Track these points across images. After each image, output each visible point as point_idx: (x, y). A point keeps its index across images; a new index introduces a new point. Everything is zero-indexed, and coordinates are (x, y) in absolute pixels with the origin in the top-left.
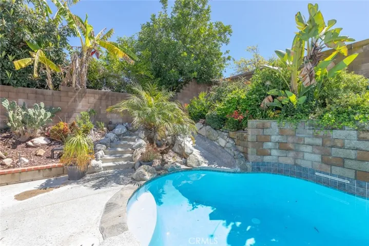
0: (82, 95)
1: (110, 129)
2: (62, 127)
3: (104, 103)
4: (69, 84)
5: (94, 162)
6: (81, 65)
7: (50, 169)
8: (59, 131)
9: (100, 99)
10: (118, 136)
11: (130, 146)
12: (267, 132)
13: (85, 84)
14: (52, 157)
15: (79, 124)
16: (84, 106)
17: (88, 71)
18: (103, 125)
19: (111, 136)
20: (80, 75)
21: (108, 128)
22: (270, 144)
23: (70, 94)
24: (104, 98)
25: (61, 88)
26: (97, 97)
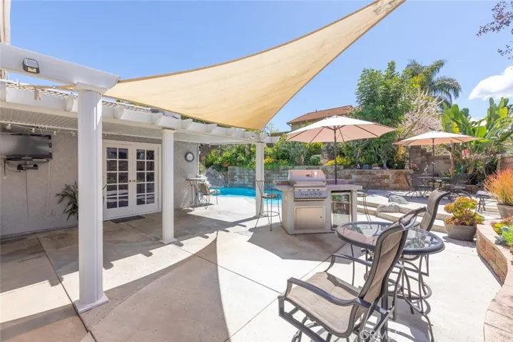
22: (236, 176)
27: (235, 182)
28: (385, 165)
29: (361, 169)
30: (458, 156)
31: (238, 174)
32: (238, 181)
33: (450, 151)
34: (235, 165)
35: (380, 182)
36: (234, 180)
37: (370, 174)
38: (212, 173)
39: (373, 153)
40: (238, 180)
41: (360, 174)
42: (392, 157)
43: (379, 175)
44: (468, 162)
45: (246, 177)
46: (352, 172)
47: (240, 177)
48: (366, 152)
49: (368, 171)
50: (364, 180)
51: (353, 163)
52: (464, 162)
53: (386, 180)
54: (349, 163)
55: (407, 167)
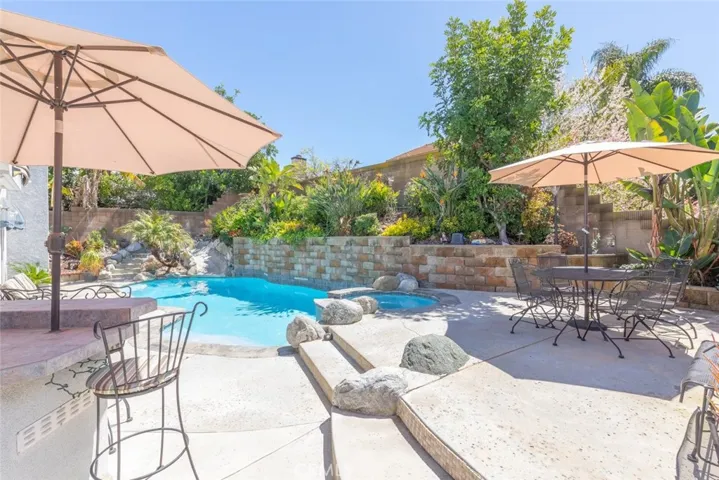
0: (93, 214)
1: (123, 247)
2: (75, 245)
3: (116, 220)
4: (80, 205)
5: (104, 272)
6: (92, 185)
7: (69, 275)
8: (73, 248)
9: (113, 217)
10: (131, 253)
11: (140, 261)
12: (246, 247)
13: (96, 204)
14: (69, 268)
15: (91, 242)
16: (95, 225)
17: (99, 188)
18: (115, 242)
19: (123, 252)
20: (91, 195)
21: (120, 246)
22: (248, 256)
23: (81, 213)
24: (116, 215)
25: (72, 209)
26: (109, 215)
27: (247, 267)
28: (503, 233)
29: (449, 242)
30: (675, 211)
31: (251, 251)
32: (252, 265)
33: (651, 200)
34: (249, 235)
35: (483, 273)
36: (244, 263)
37: (464, 255)
38: (219, 249)
39: (476, 207)
40: (251, 261)
41: (444, 255)
42: (518, 217)
43: (484, 257)
44: (697, 226)
45: (262, 257)
46: (426, 250)
47: (255, 258)
48: (462, 206)
49: (460, 248)
50: (450, 267)
51: (434, 230)
52: (688, 226)
53: (498, 269)
54: (424, 230)
55: (550, 238)
